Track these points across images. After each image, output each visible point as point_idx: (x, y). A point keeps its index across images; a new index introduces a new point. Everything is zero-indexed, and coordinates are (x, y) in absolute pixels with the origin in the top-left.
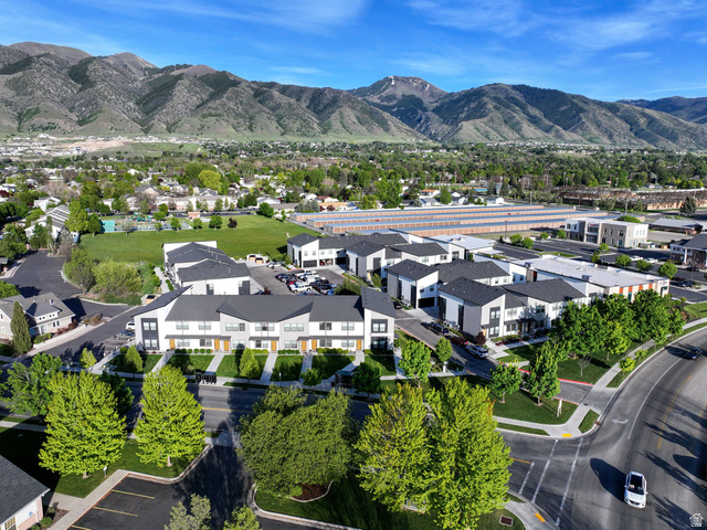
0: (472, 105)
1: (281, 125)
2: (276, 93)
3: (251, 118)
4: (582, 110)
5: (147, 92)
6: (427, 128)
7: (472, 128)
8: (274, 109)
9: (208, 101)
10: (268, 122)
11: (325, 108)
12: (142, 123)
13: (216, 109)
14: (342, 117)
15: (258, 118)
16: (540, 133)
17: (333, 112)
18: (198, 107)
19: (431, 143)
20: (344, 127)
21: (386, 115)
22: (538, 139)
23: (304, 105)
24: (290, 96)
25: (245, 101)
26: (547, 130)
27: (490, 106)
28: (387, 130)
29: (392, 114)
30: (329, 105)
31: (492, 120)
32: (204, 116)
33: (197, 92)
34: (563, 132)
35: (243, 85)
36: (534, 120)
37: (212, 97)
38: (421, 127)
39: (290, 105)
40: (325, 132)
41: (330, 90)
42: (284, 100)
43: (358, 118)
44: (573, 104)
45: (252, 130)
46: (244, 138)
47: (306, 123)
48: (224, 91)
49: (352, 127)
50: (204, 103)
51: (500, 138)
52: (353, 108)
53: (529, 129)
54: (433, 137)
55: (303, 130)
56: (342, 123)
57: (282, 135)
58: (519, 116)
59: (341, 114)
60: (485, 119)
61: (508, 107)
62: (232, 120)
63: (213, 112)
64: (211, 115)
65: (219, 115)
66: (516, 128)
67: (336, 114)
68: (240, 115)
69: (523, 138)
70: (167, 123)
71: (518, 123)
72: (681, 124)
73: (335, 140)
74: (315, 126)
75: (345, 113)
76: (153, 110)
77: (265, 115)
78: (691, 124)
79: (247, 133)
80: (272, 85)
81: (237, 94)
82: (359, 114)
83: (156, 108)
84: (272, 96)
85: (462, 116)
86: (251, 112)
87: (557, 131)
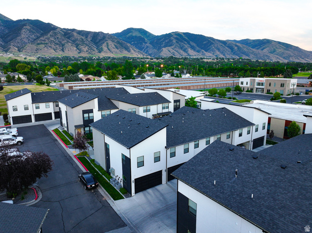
0: (167, 41)
1: (78, 49)
2: (75, 34)
3: (63, 45)
4: (213, 44)
5: (7, 32)
6: (147, 51)
7: (167, 50)
8: (74, 41)
9: (40, 37)
10: (72, 47)
11: (100, 41)
12: (4, 47)
13: (45, 41)
14: (108, 45)
15: (66, 45)
16: (195, 53)
17: (104, 43)
18: (35, 40)
19: (149, 57)
20: (109, 50)
21: (129, 45)
22: (195, 55)
23: (89, 40)
24: (83, 36)
25: (59, 38)
26: (198, 51)
27: (174, 41)
28: (129, 51)
29: (131, 44)
30: (101, 40)
31: (175, 47)
32: (38, 44)
33: (34, 33)
34: (205, 52)
35: (58, 30)
36: (193, 48)
37: (42, 35)
38: (145, 50)
39: (82, 39)
40: (100, 52)
41: (102, 33)
42: (79, 37)
43: (115, 46)
44: (209, 40)
45: (64, 51)
46: (60, 54)
47: (90, 48)
48: (49, 32)
49: (113, 50)
50: (38, 38)
51: (179, 55)
52: (113, 41)
53: (191, 52)
54: (150, 55)
55: (89, 51)
56: (108, 48)
57: (79, 53)
58: (186, 46)
59: (107, 44)
60: (173, 47)
61: (182, 42)
62: (53, 46)
63: (43, 42)
64: (42, 44)
65: (46, 44)
66: (185, 51)
67: (105, 44)
68: (57, 44)
69: (189, 55)
70: (18, 47)
71: (186, 49)
72: (250, 49)
73: (105, 56)
74: (95, 49)
75: (109, 44)
76: (10, 41)
77: (70, 44)
78: (254, 50)
79: (61, 53)
80: (74, 30)
81: (55, 34)
82: (116, 44)
83: (12, 40)
84: (73, 35)
85: (163, 45)
86: (63, 42)
87: (203, 52)
